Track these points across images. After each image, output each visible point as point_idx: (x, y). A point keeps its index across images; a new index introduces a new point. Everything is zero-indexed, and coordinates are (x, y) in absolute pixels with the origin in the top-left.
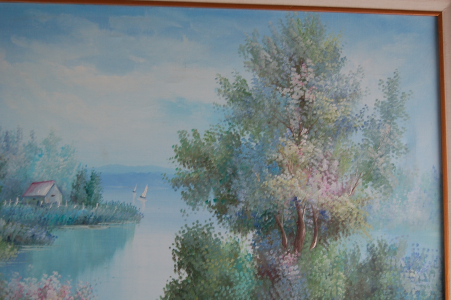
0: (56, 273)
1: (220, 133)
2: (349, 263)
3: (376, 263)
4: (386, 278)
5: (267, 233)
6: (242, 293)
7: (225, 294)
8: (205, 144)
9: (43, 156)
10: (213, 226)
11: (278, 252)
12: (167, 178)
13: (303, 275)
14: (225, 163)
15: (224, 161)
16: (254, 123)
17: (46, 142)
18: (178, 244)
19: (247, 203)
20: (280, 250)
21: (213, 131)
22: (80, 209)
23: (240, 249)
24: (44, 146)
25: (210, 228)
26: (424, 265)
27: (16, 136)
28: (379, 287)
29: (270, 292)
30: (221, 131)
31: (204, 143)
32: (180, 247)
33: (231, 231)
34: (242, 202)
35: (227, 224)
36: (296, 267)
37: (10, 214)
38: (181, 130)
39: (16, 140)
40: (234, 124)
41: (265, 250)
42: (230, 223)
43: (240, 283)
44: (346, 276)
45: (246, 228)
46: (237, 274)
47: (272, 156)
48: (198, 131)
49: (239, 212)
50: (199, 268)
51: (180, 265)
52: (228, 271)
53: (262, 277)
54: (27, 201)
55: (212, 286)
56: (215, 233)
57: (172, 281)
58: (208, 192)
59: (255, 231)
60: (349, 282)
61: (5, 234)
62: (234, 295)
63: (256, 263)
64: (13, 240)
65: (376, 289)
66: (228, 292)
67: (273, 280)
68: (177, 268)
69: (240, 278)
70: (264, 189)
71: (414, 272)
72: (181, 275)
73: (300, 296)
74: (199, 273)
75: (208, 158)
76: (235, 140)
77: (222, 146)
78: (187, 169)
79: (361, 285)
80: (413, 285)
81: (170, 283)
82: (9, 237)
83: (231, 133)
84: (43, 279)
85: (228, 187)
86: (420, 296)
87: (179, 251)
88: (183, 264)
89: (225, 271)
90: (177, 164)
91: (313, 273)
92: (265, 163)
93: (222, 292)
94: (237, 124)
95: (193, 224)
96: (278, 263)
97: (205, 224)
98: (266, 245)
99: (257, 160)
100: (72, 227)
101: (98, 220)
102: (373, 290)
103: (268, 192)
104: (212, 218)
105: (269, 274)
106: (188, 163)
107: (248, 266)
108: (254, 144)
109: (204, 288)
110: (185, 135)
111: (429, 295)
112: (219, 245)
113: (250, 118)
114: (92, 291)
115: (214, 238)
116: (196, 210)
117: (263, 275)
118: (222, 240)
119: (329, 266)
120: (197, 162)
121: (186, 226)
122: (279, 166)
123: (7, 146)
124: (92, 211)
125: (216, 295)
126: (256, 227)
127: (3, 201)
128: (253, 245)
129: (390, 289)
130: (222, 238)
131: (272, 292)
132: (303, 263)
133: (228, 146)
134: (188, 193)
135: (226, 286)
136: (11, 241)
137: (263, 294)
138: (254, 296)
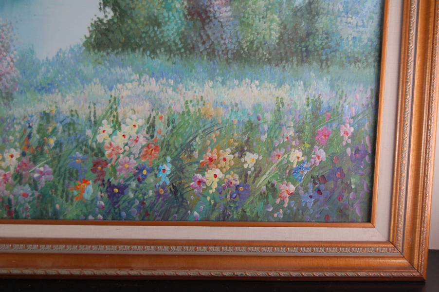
2: (284, 6)
3: (312, 6)
4: (322, 23)
6: (170, 34)
7: (152, 35)
13: (235, 17)
26: (362, 10)
28: (314, 31)
29: (200, 34)
36: (229, 8)
43: (169, 23)
44: (281, 19)
46: (166, 14)
50: (125, 6)
51: (105, 3)
52: (156, 11)
55: (140, 26)
57: (97, 20)
60: (283, 25)
62: (162, 36)
63: (185, 3)
65: (312, 33)
66: (155, 32)
67: (203, 21)
68: (102, 7)
69: (169, 18)
71: (352, 18)
72: (106, 14)
73: (232, 39)
74: (125, 12)
79: (296, 29)
80: (350, 31)
81: (95, 22)
86: (357, 42)
88: (108, 2)
89: (153, 10)
91: (246, 15)
93: (150, 32)
96: (209, 3)
102: (308, 35)
105: (200, 15)
107: (178, 6)
109: (131, 28)
111: (366, 41)
114: (13, 29)
117: (193, 16)
119: (263, 8)
125: (144, 35)
129: (326, 34)
131: (202, 34)
132: (236, 4)
135: (154, 27)
137: (193, 35)
138: (184, 37)
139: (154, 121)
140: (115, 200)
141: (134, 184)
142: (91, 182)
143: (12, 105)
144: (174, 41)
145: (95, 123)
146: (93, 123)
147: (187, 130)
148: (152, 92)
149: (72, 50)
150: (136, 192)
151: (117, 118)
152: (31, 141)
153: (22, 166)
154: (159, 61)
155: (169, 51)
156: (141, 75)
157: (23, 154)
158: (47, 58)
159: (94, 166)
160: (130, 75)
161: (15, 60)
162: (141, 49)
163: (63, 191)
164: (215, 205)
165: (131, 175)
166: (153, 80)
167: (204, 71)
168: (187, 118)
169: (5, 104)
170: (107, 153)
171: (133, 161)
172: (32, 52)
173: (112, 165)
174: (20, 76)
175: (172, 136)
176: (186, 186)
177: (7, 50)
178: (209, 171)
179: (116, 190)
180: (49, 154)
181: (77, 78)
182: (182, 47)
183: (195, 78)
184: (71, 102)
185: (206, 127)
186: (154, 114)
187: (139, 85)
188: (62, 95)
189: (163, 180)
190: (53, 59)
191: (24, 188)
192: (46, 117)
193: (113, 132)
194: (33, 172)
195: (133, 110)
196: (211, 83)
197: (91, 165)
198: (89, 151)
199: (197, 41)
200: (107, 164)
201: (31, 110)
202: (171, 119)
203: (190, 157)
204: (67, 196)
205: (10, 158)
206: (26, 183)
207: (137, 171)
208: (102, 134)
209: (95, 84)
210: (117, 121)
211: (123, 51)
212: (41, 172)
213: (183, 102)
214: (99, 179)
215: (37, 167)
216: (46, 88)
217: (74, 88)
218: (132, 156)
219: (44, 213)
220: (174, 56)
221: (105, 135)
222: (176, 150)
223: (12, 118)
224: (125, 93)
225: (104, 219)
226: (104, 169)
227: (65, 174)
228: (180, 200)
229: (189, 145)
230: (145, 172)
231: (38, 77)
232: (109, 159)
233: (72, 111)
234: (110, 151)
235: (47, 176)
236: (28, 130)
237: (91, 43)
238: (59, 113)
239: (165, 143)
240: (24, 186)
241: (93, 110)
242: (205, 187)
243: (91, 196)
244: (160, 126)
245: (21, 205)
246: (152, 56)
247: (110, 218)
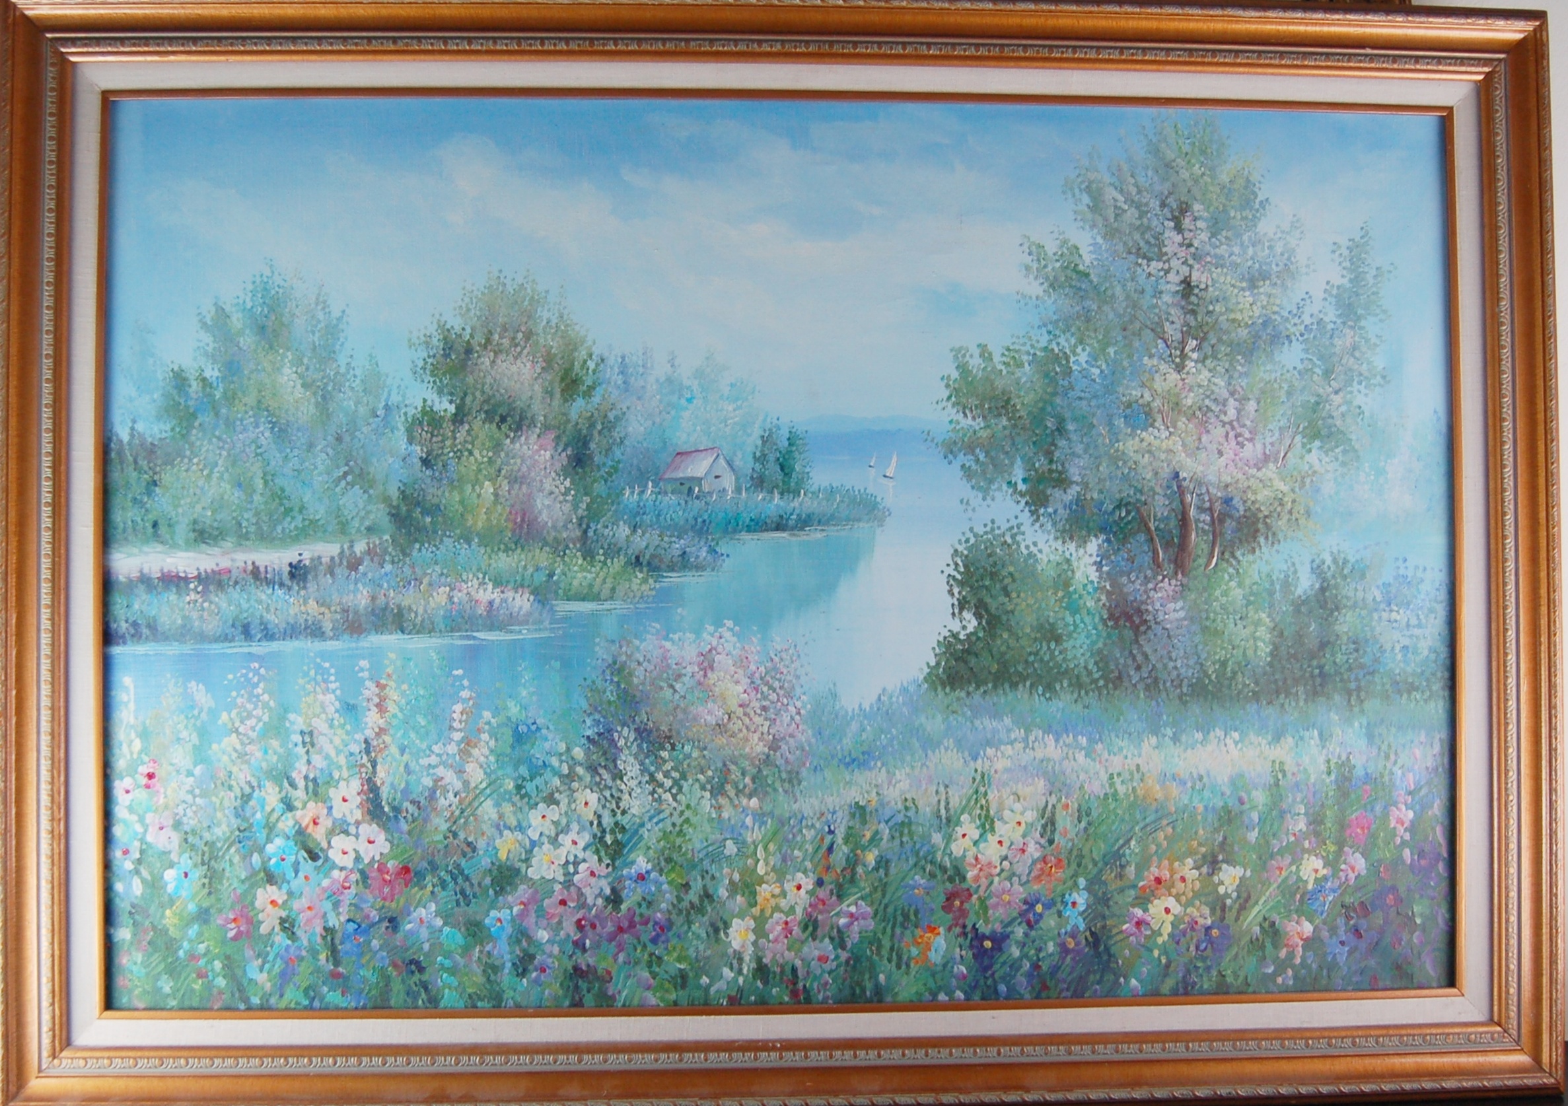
0: (729, 623)
1: (1032, 351)
2: (1278, 595)
3: (1327, 594)
4: (1346, 623)
5: (1124, 541)
6: (1079, 655)
7: (1047, 658)
8: (1004, 372)
9: (695, 401)
10: (1022, 528)
11: (1146, 577)
12: (932, 440)
13: (1192, 619)
14: (1043, 409)
15: (1041, 405)
16: (1095, 331)
17: (699, 374)
18: (956, 564)
19: (1085, 486)
20: (1149, 573)
21: (1017, 347)
22: (770, 501)
23: (1073, 571)
24: (696, 382)
25: (1016, 534)
26: (1416, 597)
27: (640, 363)
28: (1332, 639)
29: (1131, 652)
30: (1032, 346)
31: (1001, 371)
32: (962, 569)
33: (1056, 538)
34: (1077, 484)
35: (1049, 526)
36: (1180, 604)
37: (638, 513)
38: (957, 346)
39: (641, 370)
40: (1057, 333)
41: (1122, 573)
42: (1054, 524)
43: (1075, 635)
44: (1273, 620)
45: (1084, 533)
46: (1069, 620)
47: (1131, 394)
48: (990, 348)
49: (1071, 502)
50: (997, 609)
51: (963, 605)
52: (1052, 614)
53: (1116, 623)
54: (669, 489)
55: (1024, 642)
56: (1027, 542)
57: (948, 634)
58: (1012, 464)
59: (1102, 537)
60: (1278, 632)
61: (630, 552)
62: (1064, 659)
63: (1103, 598)
64: (645, 563)
65: (1329, 642)
66: (1052, 653)
67: (1136, 629)
68: (956, 611)
69: (1076, 626)
70: (1117, 458)
71: (1398, 612)
72: (964, 622)
73: (1187, 658)
74: (998, 618)
75: (1009, 399)
76: (1060, 365)
77: (1037, 376)
78: (969, 421)
79: (1301, 636)
80: (1396, 635)
81: (945, 638)
82: (637, 558)
83: (1053, 350)
84: (705, 635)
85: (1049, 454)
86: (1410, 655)
87: (959, 577)
88: (967, 602)
89: (1046, 613)
90: (952, 413)
91: (1212, 615)
92: (1119, 408)
93: (1042, 653)
94: (1064, 332)
95: (985, 525)
96: (1145, 597)
97: (1008, 525)
98: (1123, 563)
99: (1102, 401)
100: (756, 536)
101: (804, 523)
102: (1323, 645)
103: (1125, 463)
104: (1020, 515)
105: (1129, 618)
106: (971, 411)
107: (1090, 604)
108: (1097, 371)
109: (1008, 647)
110: (964, 356)
111: (1426, 652)
112: (1034, 566)
113: (1088, 320)
114: (799, 656)
115: (1025, 552)
116: (989, 500)
117: (1117, 620)
118: (1039, 556)
119: (1240, 601)
120: (990, 408)
121: (971, 529)
122: (1145, 413)
123: (624, 383)
124: (792, 505)
125: (1032, 658)
126: (1103, 530)
127: (624, 489)
128: (1099, 565)
129: (1354, 643)
130: (1040, 551)
131: (1135, 652)
132: (1193, 596)
133: (1047, 375)
134: (974, 467)
135: (1049, 642)
136: (641, 564)
137: (1118, 655)
138: (1102, 660)
139: (1053, 814)
140: (986, 962)
141: (1019, 931)
142: (941, 930)
143: (798, 794)
144: (1086, 668)
145: (949, 820)
146: (944, 821)
147: (1114, 828)
148: (1049, 760)
149: (904, 690)
150: (1024, 945)
151: (988, 811)
152: (832, 858)
153: (818, 904)
154: (1061, 705)
155: (1077, 684)
156: (1028, 731)
157: (820, 883)
158: (860, 705)
159: (948, 899)
160: (1009, 731)
161: (802, 712)
162: (1028, 684)
163: (892, 949)
164: (1168, 966)
165: (1015, 914)
166: (1051, 739)
167: (1140, 719)
168: (1112, 807)
169: (786, 792)
170: (970, 875)
171: (1016, 886)
172: (835, 696)
173: (979, 898)
174: (813, 740)
175: (1087, 840)
176: (1115, 931)
177: (789, 696)
178: (1156, 902)
179: (988, 944)
180: (866, 880)
181: (915, 740)
182: (1101, 677)
183: (1125, 732)
184: (904, 785)
185: (1148, 820)
186: (1053, 800)
187: (1024, 748)
188: (888, 772)
189: (1072, 922)
190: (871, 707)
191: (821, 945)
192: (860, 812)
193: (981, 836)
194: (838, 914)
195: (1015, 794)
196: (1154, 740)
197: (943, 898)
198: (938, 872)
199: (1126, 666)
200: (971, 895)
201: (831, 801)
202: (1084, 807)
203: (1121, 876)
204: (900, 957)
205: (795, 890)
206: (824, 937)
207: (1025, 907)
208: (961, 840)
209: (947, 749)
210: (987, 816)
211: (995, 687)
212: (852, 915)
213: (1104, 777)
214: (956, 925)
215: (844, 906)
216: (858, 761)
217: (908, 758)
218: (1015, 879)
219: (858, 991)
220: (1087, 693)
221: (967, 842)
222: (1095, 864)
223: (799, 817)
224: (1000, 765)
225: (967, 999)
226: (966, 906)
227: (895, 918)
228: (1105, 958)
229: (1118, 855)
230: (1039, 908)
231: (845, 741)
232: (974, 886)
233: (906, 800)
234: (976, 872)
235: (862, 922)
236: (828, 839)
237: (937, 676)
238: (882, 804)
239: (1075, 853)
240: (821, 941)
241: (943, 798)
242: (1149, 933)
243: (943, 957)
244: (1065, 821)
245: (816, 978)
246: (1048, 695)
247: (977, 997)
